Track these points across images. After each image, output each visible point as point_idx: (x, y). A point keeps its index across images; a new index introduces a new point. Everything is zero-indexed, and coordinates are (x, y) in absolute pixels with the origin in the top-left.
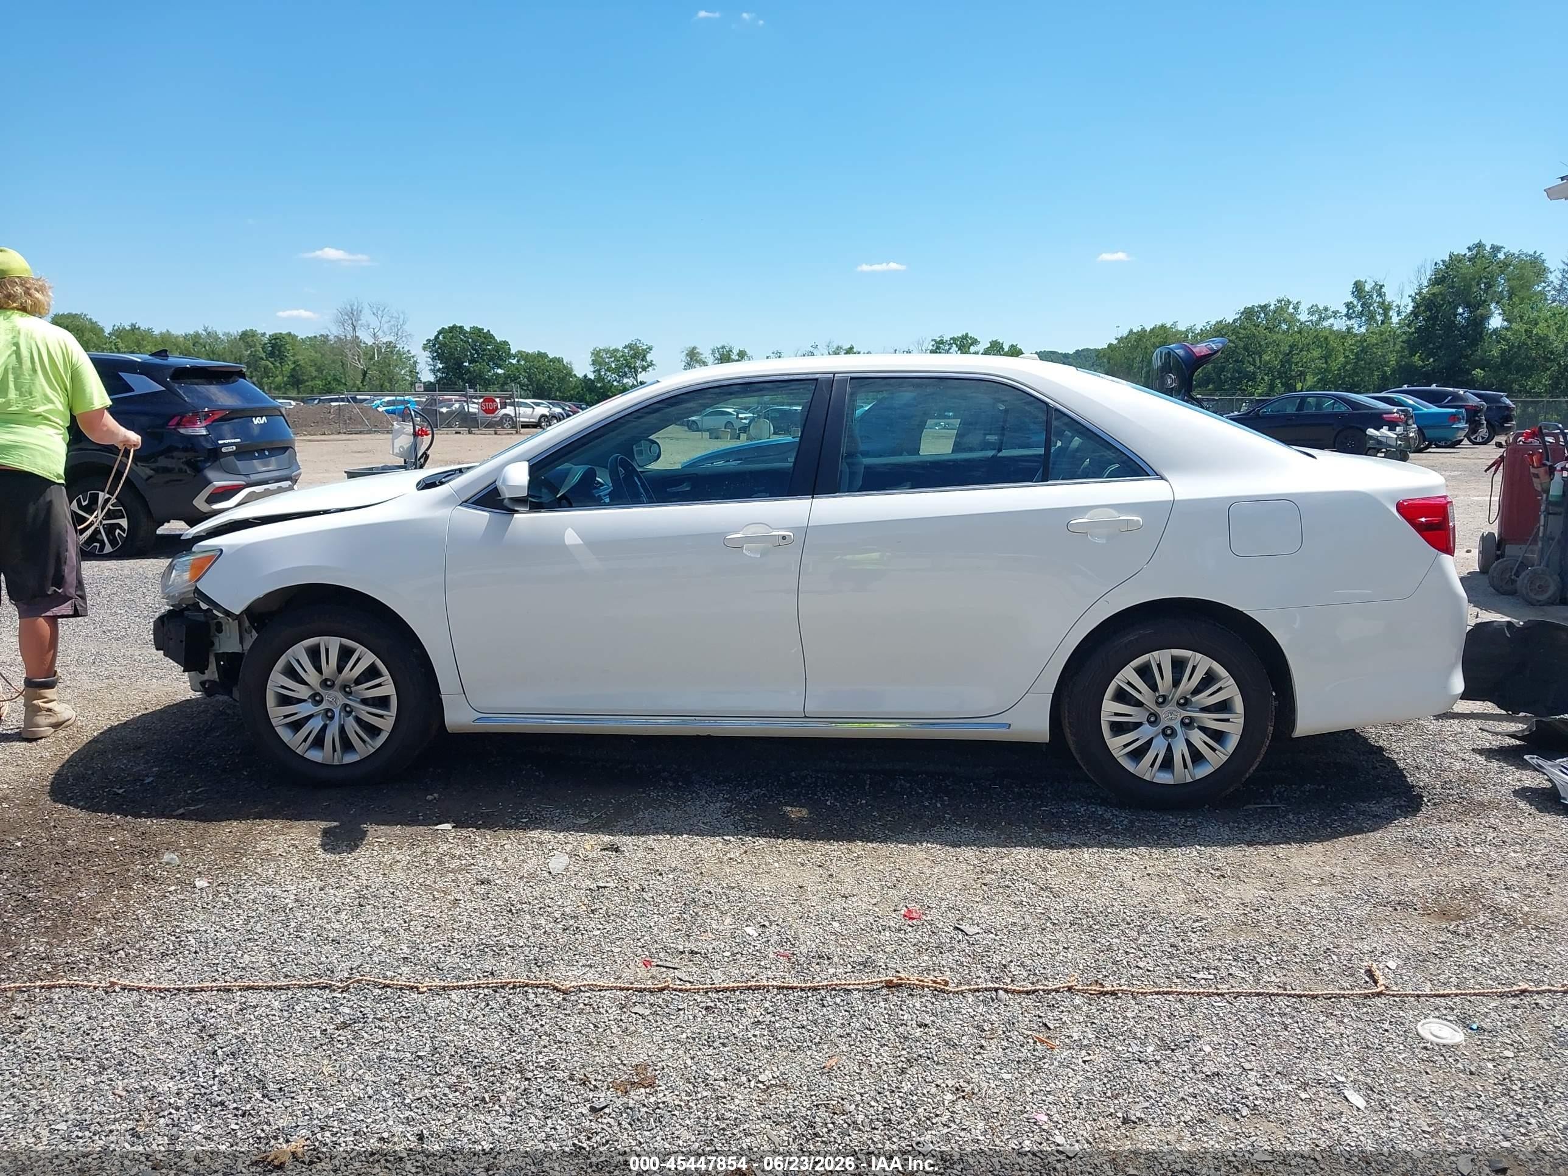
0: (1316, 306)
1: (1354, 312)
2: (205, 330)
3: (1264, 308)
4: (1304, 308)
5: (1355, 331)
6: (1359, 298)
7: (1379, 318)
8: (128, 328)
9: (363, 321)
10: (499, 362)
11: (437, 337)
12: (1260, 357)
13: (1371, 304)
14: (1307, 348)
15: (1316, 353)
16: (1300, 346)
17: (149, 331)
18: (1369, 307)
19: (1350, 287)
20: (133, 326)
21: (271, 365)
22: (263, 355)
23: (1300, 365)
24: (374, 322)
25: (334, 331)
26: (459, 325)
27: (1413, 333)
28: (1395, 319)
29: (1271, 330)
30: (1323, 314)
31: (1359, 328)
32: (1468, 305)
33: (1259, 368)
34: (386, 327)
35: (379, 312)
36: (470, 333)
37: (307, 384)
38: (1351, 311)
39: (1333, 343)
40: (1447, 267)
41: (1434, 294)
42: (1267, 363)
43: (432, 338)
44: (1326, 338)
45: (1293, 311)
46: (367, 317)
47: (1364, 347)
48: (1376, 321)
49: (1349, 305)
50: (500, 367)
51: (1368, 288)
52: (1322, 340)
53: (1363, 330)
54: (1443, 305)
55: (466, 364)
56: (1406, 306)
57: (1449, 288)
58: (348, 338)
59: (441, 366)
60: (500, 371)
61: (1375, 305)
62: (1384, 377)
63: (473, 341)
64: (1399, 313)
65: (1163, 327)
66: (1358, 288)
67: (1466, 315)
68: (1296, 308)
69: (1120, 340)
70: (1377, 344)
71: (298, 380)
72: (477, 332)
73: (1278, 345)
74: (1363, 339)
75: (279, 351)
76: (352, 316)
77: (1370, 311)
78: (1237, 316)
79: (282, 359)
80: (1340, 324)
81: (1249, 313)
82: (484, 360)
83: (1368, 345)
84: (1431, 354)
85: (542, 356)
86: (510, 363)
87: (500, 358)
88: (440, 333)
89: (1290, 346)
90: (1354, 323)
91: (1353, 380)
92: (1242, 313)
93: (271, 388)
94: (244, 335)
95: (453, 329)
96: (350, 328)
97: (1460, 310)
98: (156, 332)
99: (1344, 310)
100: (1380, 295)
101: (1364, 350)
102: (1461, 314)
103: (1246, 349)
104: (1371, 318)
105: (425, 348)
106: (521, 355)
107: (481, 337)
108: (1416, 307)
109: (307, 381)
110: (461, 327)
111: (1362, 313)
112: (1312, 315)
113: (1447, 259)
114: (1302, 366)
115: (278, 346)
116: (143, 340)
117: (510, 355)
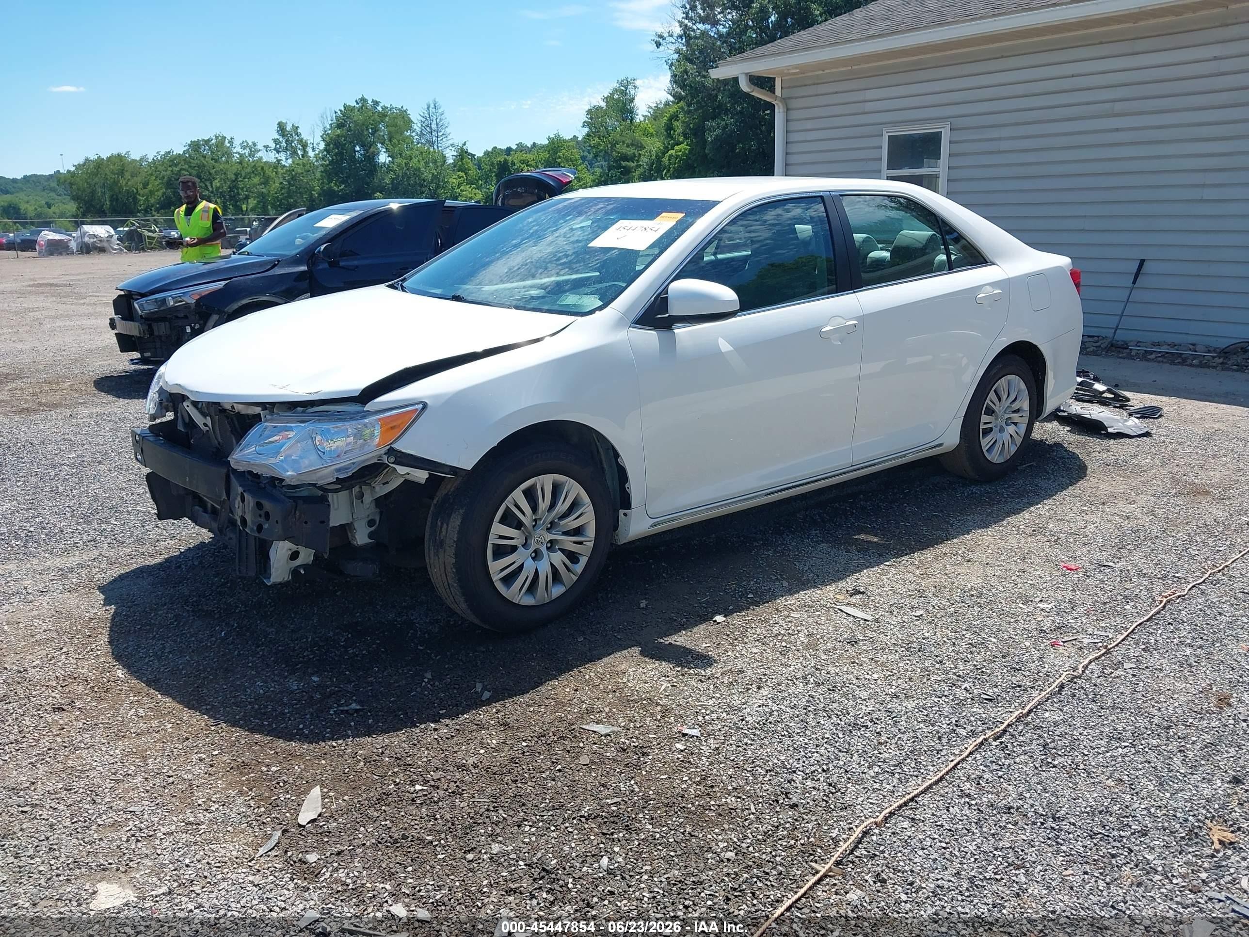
0: (246, 141)
1: (280, 146)
3: (207, 142)
4: (237, 142)
5: (283, 163)
6: (283, 136)
7: (300, 152)
12: (211, 183)
13: (292, 142)
14: (248, 176)
15: (256, 180)
16: (243, 174)
18: (291, 144)
19: (276, 127)
23: (245, 189)
27: (327, 165)
28: (311, 154)
29: (216, 161)
30: (253, 149)
31: (287, 161)
32: (362, 146)
33: (212, 192)
38: (278, 146)
39: (269, 172)
40: (344, 116)
41: (338, 136)
42: (218, 188)
44: (262, 168)
45: (228, 145)
47: (292, 176)
48: (298, 155)
49: (276, 141)
51: (288, 129)
52: (260, 169)
53: (290, 161)
54: (346, 144)
56: (318, 144)
57: (348, 131)
61: (295, 142)
62: (312, 199)
64: (313, 150)
65: (119, 155)
66: (281, 127)
67: (362, 152)
68: (231, 142)
69: (78, 167)
70: (302, 173)
73: (225, 174)
74: (290, 170)
77: (292, 147)
78: (185, 149)
80: (270, 157)
81: (195, 146)
83: (296, 174)
84: (342, 182)
89: (235, 174)
90: (282, 156)
91: (288, 201)
92: (189, 145)
97: (357, 148)
99: (273, 145)
100: (298, 134)
101: (293, 178)
102: (358, 151)
103: (199, 177)
104: (294, 153)
108: (327, 145)
111: (287, 149)
112: (244, 149)
113: (343, 109)
114: (247, 191)
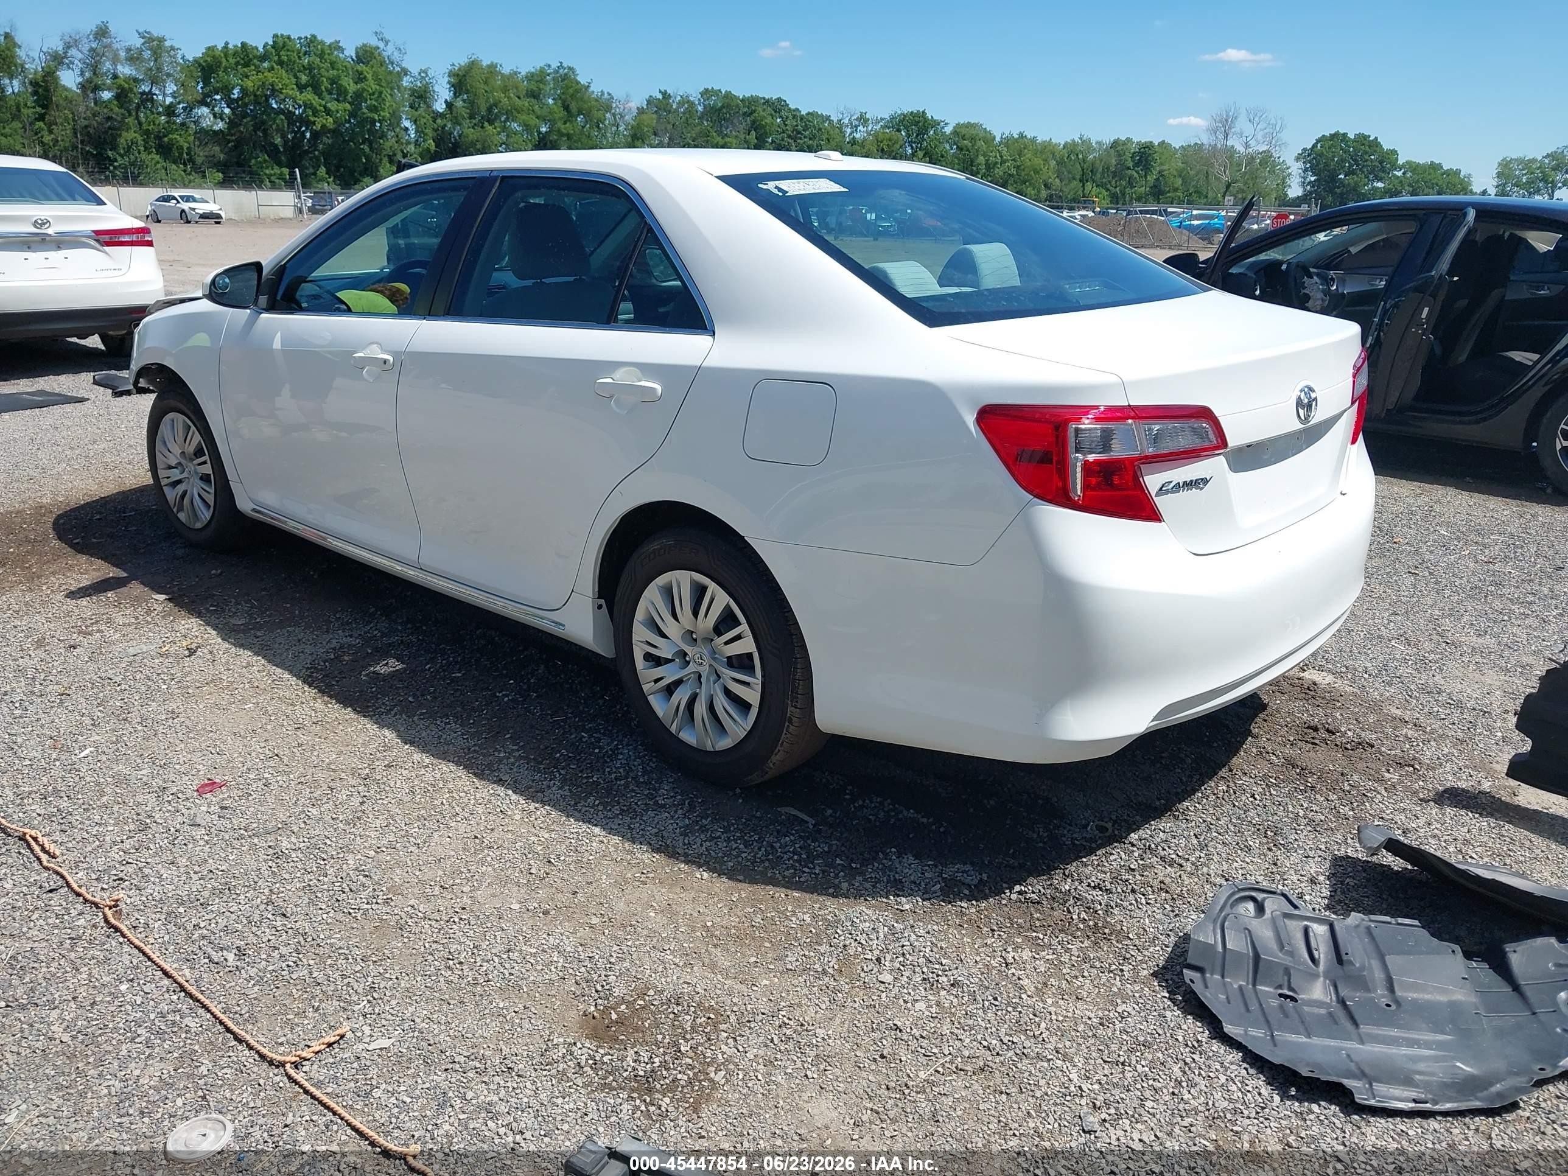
2: (1081, 139)
8: (1016, 136)
9: (1236, 129)
10: (1381, 174)
11: (1315, 146)
17: (1034, 140)
20: (1021, 135)
21: (1136, 175)
22: (1131, 165)
24: (1248, 129)
25: (1206, 139)
26: (1342, 132)
34: (1259, 137)
35: (1257, 119)
36: (1354, 141)
37: (1168, 195)
43: (1309, 146)
46: (1243, 125)
50: (1380, 180)
55: (1342, 176)
58: (1219, 146)
59: (1313, 179)
60: (1380, 185)
63: (1354, 151)
71: (1160, 190)
72: (1362, 139)
75: (1146, 160)
76: (1225, 124)
79: (1147, 168)
82: (1363, 172)
85: (1434, 167)
86: (1394, 175)
87: (1383, 169)
88: (1318, 141)
93: (1132, 198)
94: (1115, 144)
95: (1334, 136)
96: (1221, 137)
98: (1039, 140)
105: (1297, 159)
106: (1412, 167)
107: (1366, 145)
109: (1169, 192)
110: (1345, 135)
115: (1145, 155)
116: (1025, 148)
117: (1395, 166)
